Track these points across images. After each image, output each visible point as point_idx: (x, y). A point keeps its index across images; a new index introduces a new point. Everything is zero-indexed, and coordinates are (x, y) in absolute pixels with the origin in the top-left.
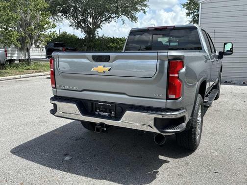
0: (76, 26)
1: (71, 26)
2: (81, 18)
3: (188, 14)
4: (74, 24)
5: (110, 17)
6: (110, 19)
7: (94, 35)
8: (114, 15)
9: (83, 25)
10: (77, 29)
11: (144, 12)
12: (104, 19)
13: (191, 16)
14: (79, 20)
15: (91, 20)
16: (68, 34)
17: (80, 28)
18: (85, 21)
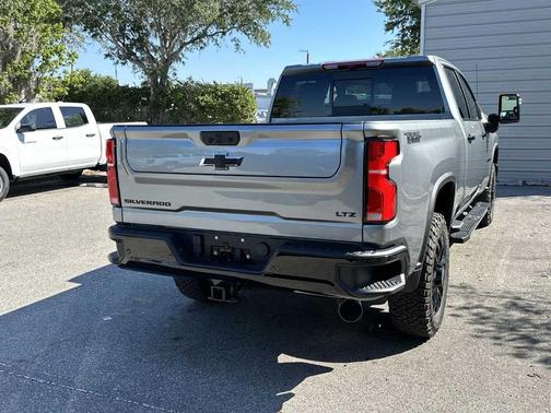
0: (120, 57)
1: (107, 56)
2: (131, 37)
3: (390, 27)
4: (115, 52)
5: (205, 34)
6: (205, 40)
7: (165, 77)
8: (213, 30)
9: (138, 54)
10: (123, 64)
11: (286, 22)
12: (189, 39)
13: (397, 30)
14: (127, 42)
15: (157, 42)
16: (92, 75)
17: (132, 60)
18: (141, 43)
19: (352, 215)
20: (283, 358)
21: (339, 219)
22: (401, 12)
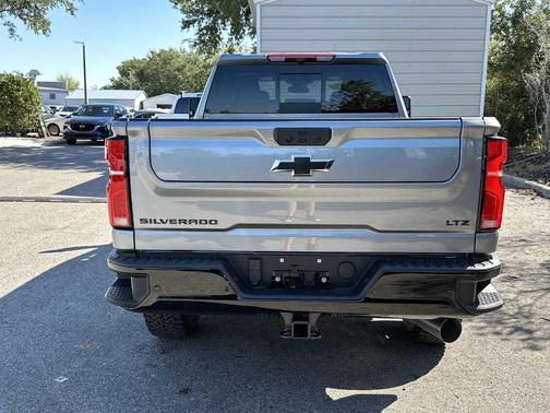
19: (465, 223)
20: (335, 394)
21: (449, 228)
22: (197, 11)
